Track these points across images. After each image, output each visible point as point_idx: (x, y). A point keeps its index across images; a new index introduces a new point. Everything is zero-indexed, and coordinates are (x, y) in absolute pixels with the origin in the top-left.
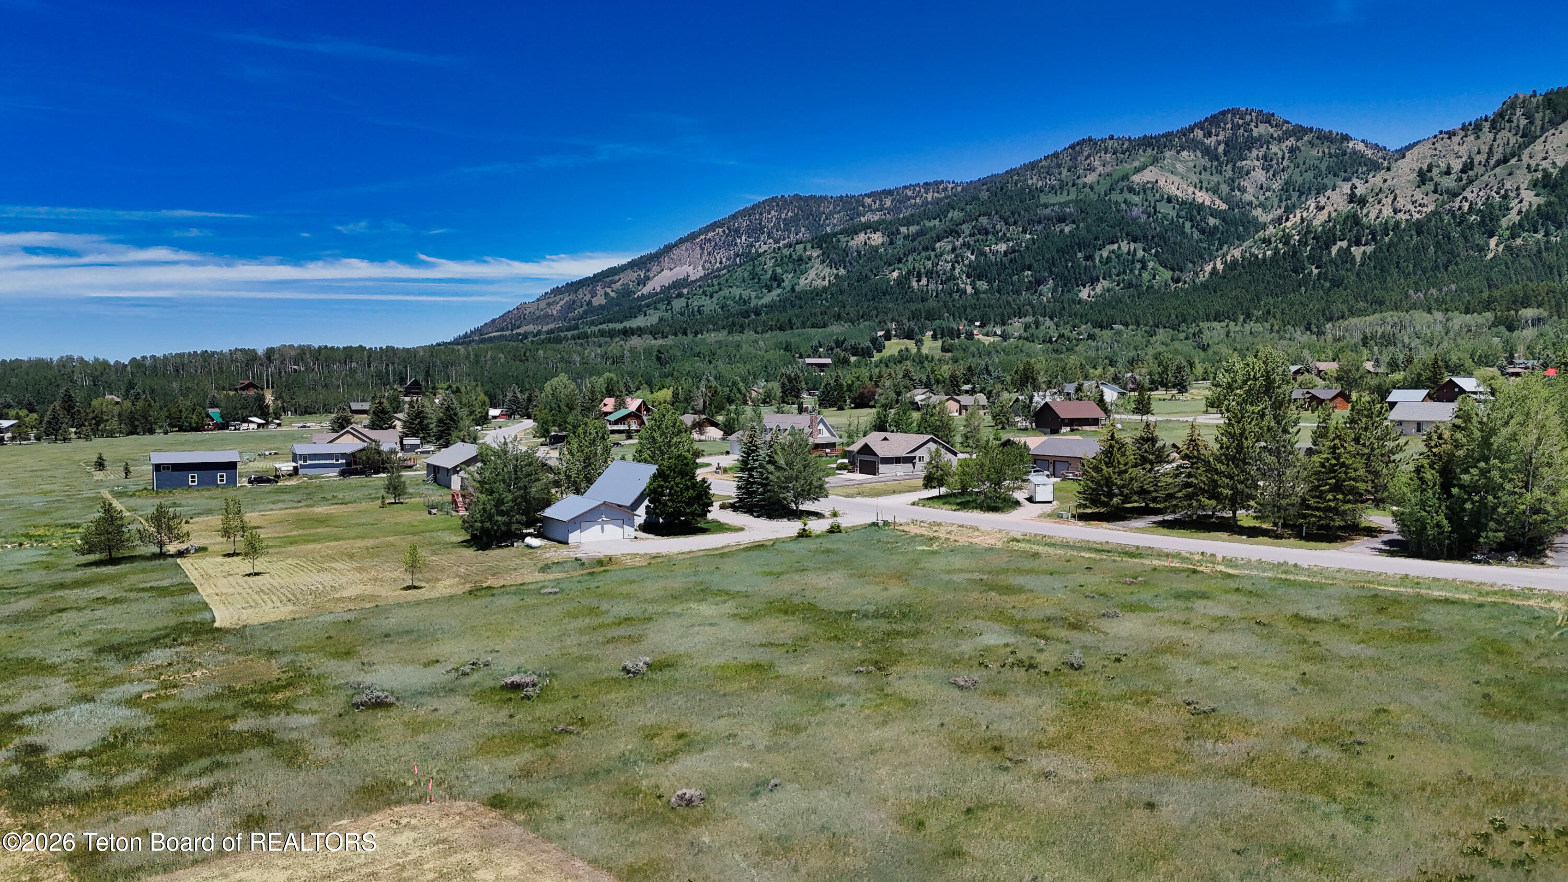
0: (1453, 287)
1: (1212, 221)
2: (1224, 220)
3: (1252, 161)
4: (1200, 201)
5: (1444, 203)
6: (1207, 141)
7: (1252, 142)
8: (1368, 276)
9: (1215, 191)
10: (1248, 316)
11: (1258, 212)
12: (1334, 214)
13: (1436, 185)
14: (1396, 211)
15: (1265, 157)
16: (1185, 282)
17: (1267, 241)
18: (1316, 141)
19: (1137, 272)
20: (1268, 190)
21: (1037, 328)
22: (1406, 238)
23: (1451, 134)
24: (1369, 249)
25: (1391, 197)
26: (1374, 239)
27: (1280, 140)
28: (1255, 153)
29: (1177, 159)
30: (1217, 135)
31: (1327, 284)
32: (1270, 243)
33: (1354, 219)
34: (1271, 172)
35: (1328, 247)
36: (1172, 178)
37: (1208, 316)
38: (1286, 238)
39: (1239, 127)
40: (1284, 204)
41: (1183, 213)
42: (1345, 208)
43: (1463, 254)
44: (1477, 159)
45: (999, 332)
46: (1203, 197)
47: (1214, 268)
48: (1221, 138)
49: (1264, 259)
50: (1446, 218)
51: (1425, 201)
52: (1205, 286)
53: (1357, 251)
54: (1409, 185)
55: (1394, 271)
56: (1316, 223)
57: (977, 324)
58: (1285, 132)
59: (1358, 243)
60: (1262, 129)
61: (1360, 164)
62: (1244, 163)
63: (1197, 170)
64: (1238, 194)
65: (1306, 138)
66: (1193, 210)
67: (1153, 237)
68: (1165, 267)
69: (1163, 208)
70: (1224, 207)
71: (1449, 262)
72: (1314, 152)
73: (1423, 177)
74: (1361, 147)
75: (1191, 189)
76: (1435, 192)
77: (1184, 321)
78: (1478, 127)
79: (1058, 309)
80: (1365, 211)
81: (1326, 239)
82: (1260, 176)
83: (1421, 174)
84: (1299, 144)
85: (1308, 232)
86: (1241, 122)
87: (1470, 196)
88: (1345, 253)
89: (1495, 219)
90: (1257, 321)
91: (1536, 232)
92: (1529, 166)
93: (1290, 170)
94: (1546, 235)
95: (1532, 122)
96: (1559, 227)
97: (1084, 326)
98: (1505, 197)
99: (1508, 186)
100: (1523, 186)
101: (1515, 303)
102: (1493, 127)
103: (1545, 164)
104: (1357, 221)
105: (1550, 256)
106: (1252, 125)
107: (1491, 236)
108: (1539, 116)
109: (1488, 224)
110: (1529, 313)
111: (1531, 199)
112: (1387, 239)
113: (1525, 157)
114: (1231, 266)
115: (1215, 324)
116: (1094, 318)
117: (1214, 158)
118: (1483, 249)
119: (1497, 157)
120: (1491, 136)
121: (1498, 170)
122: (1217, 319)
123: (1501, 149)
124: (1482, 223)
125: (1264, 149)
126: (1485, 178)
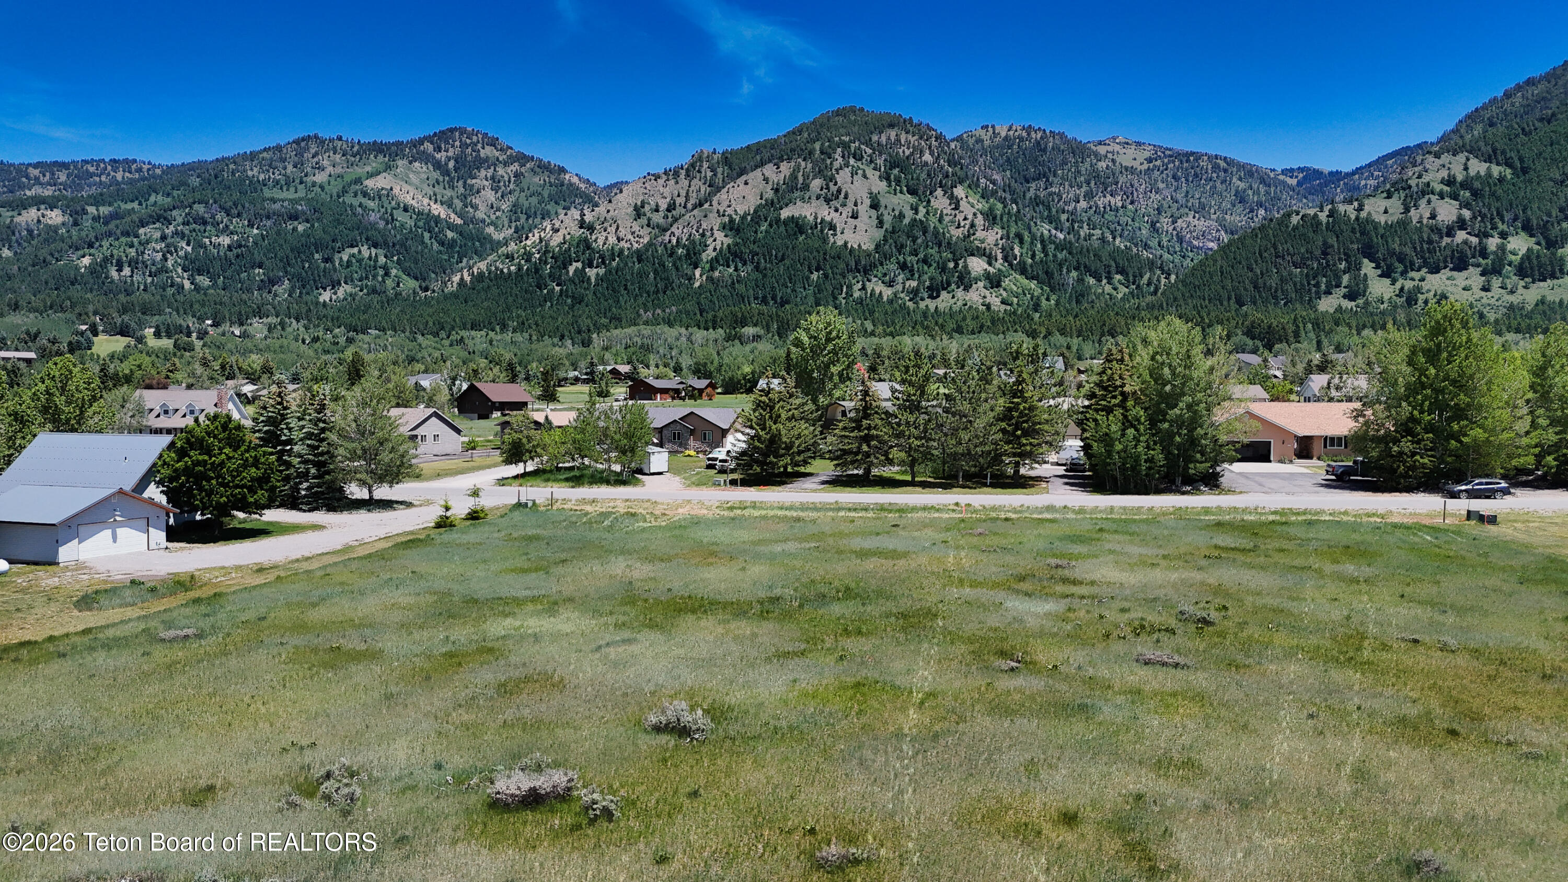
0: (674, 308)
1: (450, 234)
2: (460, 234)
3: (481, 179)
4: (436, 213)
5: (656, 237)
6: (438, 156)
7: (480, 163)
8: (603, 294)
9: (449, 204)
10: (504, 327)
11: (490, 230)
12: (568, 237)
13: (649, 220)
14: (619, 239)
15: (493, 178)
16: (434, 291)
17: (510, 257)
18: (538, 170)
19: (380, 279)
20: (498, 209)
21: (283, 329)
22: (630, 265)
23: (657, 177)
24: (602, 271)
25: (614, 226)
26: (603, 262)
27: (506, 164)
28: (483, 173)
29: (409, 169)
30: (447, 151)
31: (569, 301)
32: (513, 259)
33: (585, 244)
34: (499, 194)
35: (565, 268)
36: (406, 187)
37: (465, 324)
38: (528, 256)
39: (467, 146)
40: (513, 225)
41: (421, 224)
42: (578, 232)
43: (677, 282)
44: (679, 201)
45: (237, 332)
46: (438, 210)
47: (462, 279)
48: (450, 154)
49: (510, 273)
50: (660, 250)
51: (641, 233)
52: (454, 295)
53: (592, 273)
54: (627, 217)
55: (623, 292)
56: (553, 243)
57: (209, 322)
58: (510, 157)
59: (591, 266)
60: (488, 151)
62: (474, 181)
63: (431, 182)
64: (472, 210)
65: (528, 165)
66: (430, 222)
67: (394, 245)
68: (409, 275)
69: (400, 216)
70: (459, 221)
71: (666, 287)
72: (536, 179)
73: (638, 212)
74: (575, 180)
75: (426, 201)
76: (648, 225)
77: (442, 328)
78: (676, 174)
79: (304, 311)
80: (594, 237)
81: (563, 260)
82: (489, 195)
83: (636, 208)
84: (523, 170)
85: (546, 252)
86: (468, 141)
87: (677, 232)
88: (580, 273)
89: (697, 254)
90: (514, 331)
91: (728, 266)
92: (718, 211)
93: (516, 193)
94: (736, 270)
95: (715, 175)
96: (745, 264)
97: (337, 331)
98: (703, 235)
99: (704, 226)
100: (716, 228)
101: (736, 322)
102: (687, 175)
103: (729, 211)
104: (588, 247)
105: (741, 288)
106: (479, 146)
107: (696, 267)
108: (720, 170)
109: (693, 255)
110: (749, 331)
111: (721, 239)
112: (614, 264)
113: (715, 203)
114: (480, 277)
115: (473, 333)
116: (348, 321)
117: (446, 173)
118: (691, 278)
119: (692, 201)
120: (687, 182)
121: (696, 212)
122: (475, 326)
123: (694, 195)
124: (688, 255)
125: (492, 170)
126: (686, 218)
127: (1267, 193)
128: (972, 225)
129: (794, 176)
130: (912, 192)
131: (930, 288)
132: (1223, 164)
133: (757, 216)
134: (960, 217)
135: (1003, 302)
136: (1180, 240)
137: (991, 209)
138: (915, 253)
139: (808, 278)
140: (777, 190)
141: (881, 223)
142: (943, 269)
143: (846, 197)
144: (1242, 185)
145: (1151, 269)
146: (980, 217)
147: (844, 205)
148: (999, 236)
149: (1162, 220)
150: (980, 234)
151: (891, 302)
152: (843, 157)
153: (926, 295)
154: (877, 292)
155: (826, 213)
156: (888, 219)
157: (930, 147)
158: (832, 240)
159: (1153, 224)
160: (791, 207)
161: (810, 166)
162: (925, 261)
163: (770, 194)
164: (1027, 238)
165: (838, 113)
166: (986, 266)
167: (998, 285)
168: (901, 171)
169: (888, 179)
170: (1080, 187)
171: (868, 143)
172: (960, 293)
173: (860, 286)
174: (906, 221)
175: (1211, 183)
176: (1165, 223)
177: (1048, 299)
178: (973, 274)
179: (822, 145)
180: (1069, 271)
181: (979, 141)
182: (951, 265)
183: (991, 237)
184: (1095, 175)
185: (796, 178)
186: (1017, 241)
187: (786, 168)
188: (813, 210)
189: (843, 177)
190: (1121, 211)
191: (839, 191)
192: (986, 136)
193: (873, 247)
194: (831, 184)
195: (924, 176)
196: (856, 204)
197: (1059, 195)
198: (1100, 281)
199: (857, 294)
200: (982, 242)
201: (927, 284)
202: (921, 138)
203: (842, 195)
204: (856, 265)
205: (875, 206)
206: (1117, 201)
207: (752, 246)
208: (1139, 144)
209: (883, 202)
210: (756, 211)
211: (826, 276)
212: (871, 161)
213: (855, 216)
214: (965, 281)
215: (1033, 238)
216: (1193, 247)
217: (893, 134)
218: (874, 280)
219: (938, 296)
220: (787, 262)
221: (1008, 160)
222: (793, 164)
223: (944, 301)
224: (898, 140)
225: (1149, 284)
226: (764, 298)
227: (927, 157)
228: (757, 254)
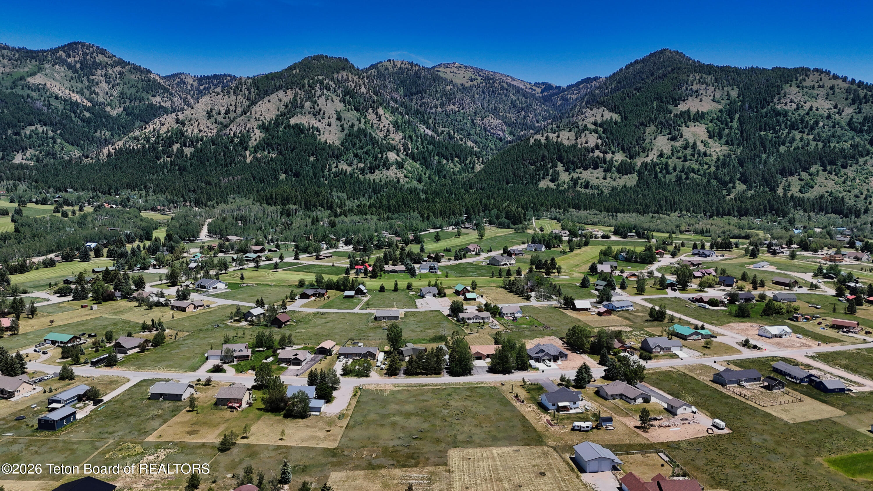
0: (239, 177)
1: (87, 115)
2: (93, 114)
3: (98, 76)
4: (74, 99)
5: (221, 130)
6: (69, 60)
7: (96, 65)
8: (197, 165)
9: (82, 94)
11: (108, 109)
12: (170, 128)
13: (216, 119)
14: (200, 131)
15: (106, 75)
16: (92, 158)
17: (136, 139)
18: (132, 70)
19: (51, 145)
20: (111, 95)
22: (209, 147)
23: (218, 94)
24: (192, 149)
25: (196, 123)
26: (192, 144)
27: (112, 66)
28: (99, 72)
29: (54, 70)
30: (74, 57)
32: (139, 140)
33: (181, 133)
34: (111, 86)
35: (171, 147)
36: (54, 83)
38: (147, 139)
39: (87, 54)
40: (122, 106)
41: (68, 107)
42: (175, 126)
43: (237, 159)
44: (232, 108)
46: (75, 97)
47: (109, 151)
48: (77, 59)
49: (138, 150)
50: (224, 138)
51: (212, 127)
52: (107, 163)
54: (204, 118)
56: (161, 132)
58: (115, 62)
59: (185, 146)
60: (100, 58)
61: (159, 88)
62: (94, 77)
63: (69, 79)
64: (95, 96)
65: (127, 67)
66: (74, 105)
67: (56, 124)
68: (68, 143)
69: (55, 103)
70: (89, 104)
71: (231, 161)
72: (133, 77)
73: (209, 114)
74: (157, 78)
75: (67, 92)
76: (216, 122)
78: (229, 92)
80: (185, 129)
81: (169, 142)
82: (104, 86)
83: (208, 113)
84: (124, 70)
86: (88, 51)
87: (234, 129)
88: (180, 151)
89: (246, 142)
91: (264, 151)
92: (255, 118)
93: (121, 85)
94: (269, 153)
95: (250, 93)
96: (273, 150)
98: (248, 131)
99: (248, 126)
100: (255, 127)
102: (235, 93)
103: (262, 118)
104: (183, 135)
105: (273, 164)
106: (95, 54)
107: (246, 150)
108: (252, 90)
109: (244, 143)
111: (259, 134)
112: (199, 145)
113: (253, 112)
114: (119, 152)
117: (76, 71)
118: (245, 157)
119: (239, 110)
120: (235, 97)
121: (243, 117)
123: (240, 105)
124: (241, 143)
125: (104, 70)
126: (238, 120)
127: (526, 102)
128: (388, 131)
129: (295, 97)
130: (357, 110)
131: (370, 168)
132: (505, 86)
133: (277, 122)
134: (381, 126)
135: (405, 176)
136: (485, 130)
137: (396, 122)
138: (361, 148)
139: (308, 160)
140: (286, 107)
141: (343, 130)
142: (376, 158)
143: (324, 114)
144: (514, 98)
145: (471, 156)
146: (391, 126)
147: (323, 118)
148: (401, 137)
149: (477, 118)
150: (392, 135)
151: (351, 175)
152: (320, 89)
153: (368, 171)
154: (344, 169)
155: (314, 122)
156: (346, 126)
157: (364, 83)
158: (318, 138)
159: (473, 121)
160: (295, 117)
161: (303, 93)
162: (367, 153)
163: (282, 109)
164: (414, 138)
165: (315, 58)
166: (396, 157)
167: (402, 167)
168: (350, 97)
169: (344, 101)
170: (438, 100)
171: (332, 80)
172: (384, 171)
173: (335, 165)
174: (356, 128)
175: (500, 96)
176: (478, 120)
177: (425, 174)
178: (390, 161)
179: (309, 81)
180: (434, 156)
181: (387, 69)
182: (380, 156)
183: (397, 138)
184: (445, 93)
185: (296, 100)
186: (409, 140)
187: (290, 94)
188: (307, 120)
189: (321, 101)
190: (457, 114)
191: (320, 110)
192: (390, 66)
193: (340, 143)
194: (316, 106)
195: (362, 100)
196: (329, 118)
197: (428, 104)
198: (448, 161)
199: (334, 170)
200: (393, 140)
201: (369, 165)
202: (359, 78)
203: (322, 112)
204: (333, 154)
205: (339, 119)
206: (455, 108)
207: (276, 140)
208: (466, 67)
209: (343, 116)
210: (276, 119)
211: (317, 159)
212: (335, 91)
213: (329, 125)
214: (387, 165)
215: (417, 137)
216: (491, 133)
217: (345, 73)
218: (342, 162)
219: (374, 172)
220: (297, 151)
221: (402, 81)
222: (294, 92)
223: (376, 176)
224: (348, 78)
225: (470, 163)
227: (363, 90)
228: (280, 145)
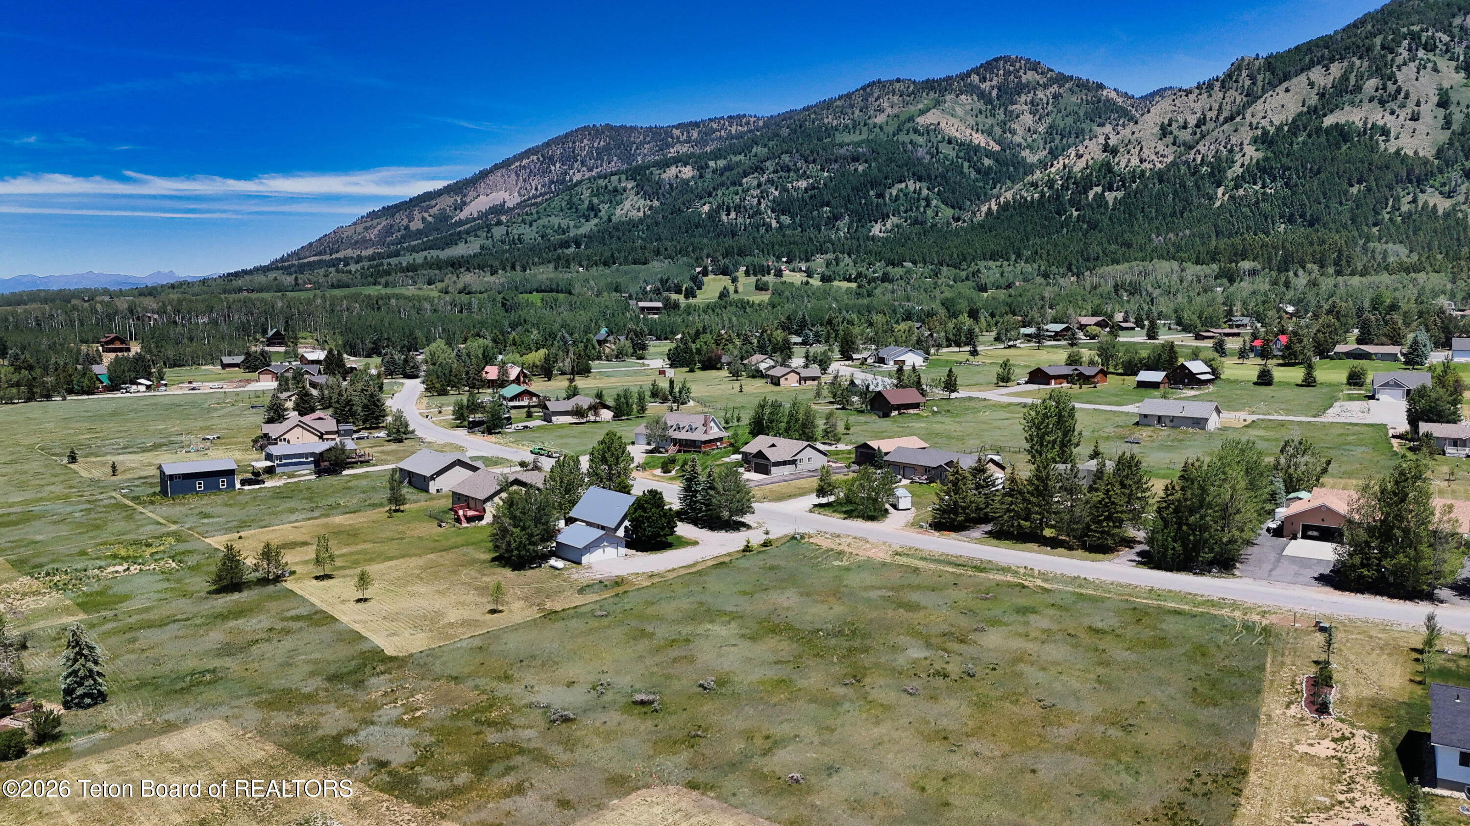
0: (1187, 232)
1: (987, 162)
2: (997, 161)
3: (1021, 105)
4: (977, 142)
5: (1181, 155)
6: (983, 86)
7: (1021, 88)
8: (1119, 219)
9: (989, 133)
10: (1019, 256)
11: (1026, 153)
12: (1091, 162)
13: (1175, 138)
14: (1142, 161)
15: (1032, 102)
16: (964, 221)
17: (1034, 185)
18: (1075, 89)
19: (922, 210)
20: (1035, 133)
21: (837, 264)
22: (1150, 186)
23: (1188, 92)
24: (1120, 194)
25: (1138, 148)
26: (1124, 185)
27: (1045, 87)
28: (1023, 98)
29: (956, 103)
30: (991, 80)
31: (1085, 226)
32: (1037, 187)
33: (1107, 167)
34: (1037, 117)
35: (1086, 192)
36: (952, 120)
37: (984, 254)
38: (1051, 183)
39: (1010, 73)
40: (1048, 146)
41: (962, 154)
42: (1100, 156)
43: (1196, 201)
44: (1209, 115)
45: (804, 268)
46: (979, 139)
47: (990, 209)
48: (994, 83)
49: (1032, 201)
50: (1183, 168)
51: (1166, 153)
52: (981, 225)
53: (1110, 196)
54: (1152, 137)
55: (1140, 216)
56: (1076, 169)
57: (784, 260)
58: (1050, 79)
59: (1110, 189)
60: (1028, 77)
61: (1112, 111)
62: (1014, 107)
63: (974, 113)
64: (1009, 136)
65: (1067, 86)
66: (970, 151)
67: (936, 177)
68: (947, 205)
69: (945, 149)
70: (997, 148)
71: (1185, 209)
72: (1074, 99)
73: (1164, 131)
74: (1113, 95)
75: (969, 131)
76: (1174, 144)
77: (965, 260)
78: (1210, 86)
79: (854, 246)
80: (1116, 160)
81: (1084, 185)
82: (1028, 119)
83: (1163, 128)
84: (1061, 90)
85: (1069, 178)
86: (1011, 68)
87: (1203, 150)
88: (1100, 197)
89: (1222, 171)
90: (1026, 262)
91: (1255, 184)
92: (1251, 124)
93: (1053, 115)
94: (1263, 187)
95: (1254, 83)
96: (1274, 180)
97: (878, 264)
98: (1231, 151)
99: (1233, 141)
100: (1246, 142)
101: (1235, 255)
102: (1223, 86)
103: (1264, 123)
104: (1110, 169)
105: (1265, 206)
106: (1021, 72)
107: (1218, 187)
108: (1260, 77)
109: (1217, 175)
110: (1246, 265)
111: (1252, 153)
112: (1134, 186)
113: (1248, 116)
114: (1004, 207)
115: (991, 263)
116: (887, 256)
117: (989, 102)
118: (1211, 198)
119: (1225, 114)
120: (1221, 94)
121: (1225, 127)
122: (992, 258)
123: (1228, 107)
124: (1211, 174)
125: (1031, 95)
126: (1215, 133)
129: (1347, 76)
133: (1295, 127)
139: (1346, 192)
140: (1322, 95)
141: (1448, 125)
143: (1407, 97)
147: (1403, 106)
151: (1447, 215)
152: (1410, 50)
154: (1431, 205)
155: (1378, 117)
156: (1458, 118)
158: (1382, 146)
160: (1337, 113)
161: (1366, 64)
163: (1314, 100)
171: (1447, 29)
173: (1410, 197)
179: (1385, 38)
185: (1348, 79)
187: (1337, 69)
188: (1363, 115)
189: (1406, 74)
191: (1399, 91)
193: (1433, 153)
194: (1390, 84)
196: (1418, 105)
199: (1405, 208)
203: (1402, 95)
204: (1408, 174)
205: (1443, 103)
207: (1284, 160)
209: (1456, 98)
210: (1294, 121)
211: (1369, 189)
212: (1447, 51)
213: (1416, 118)
218: (1430, 190)
220: (1323, 176)
222: (1346, 64)
226: (1292, 215)
228: (1289, 169)
